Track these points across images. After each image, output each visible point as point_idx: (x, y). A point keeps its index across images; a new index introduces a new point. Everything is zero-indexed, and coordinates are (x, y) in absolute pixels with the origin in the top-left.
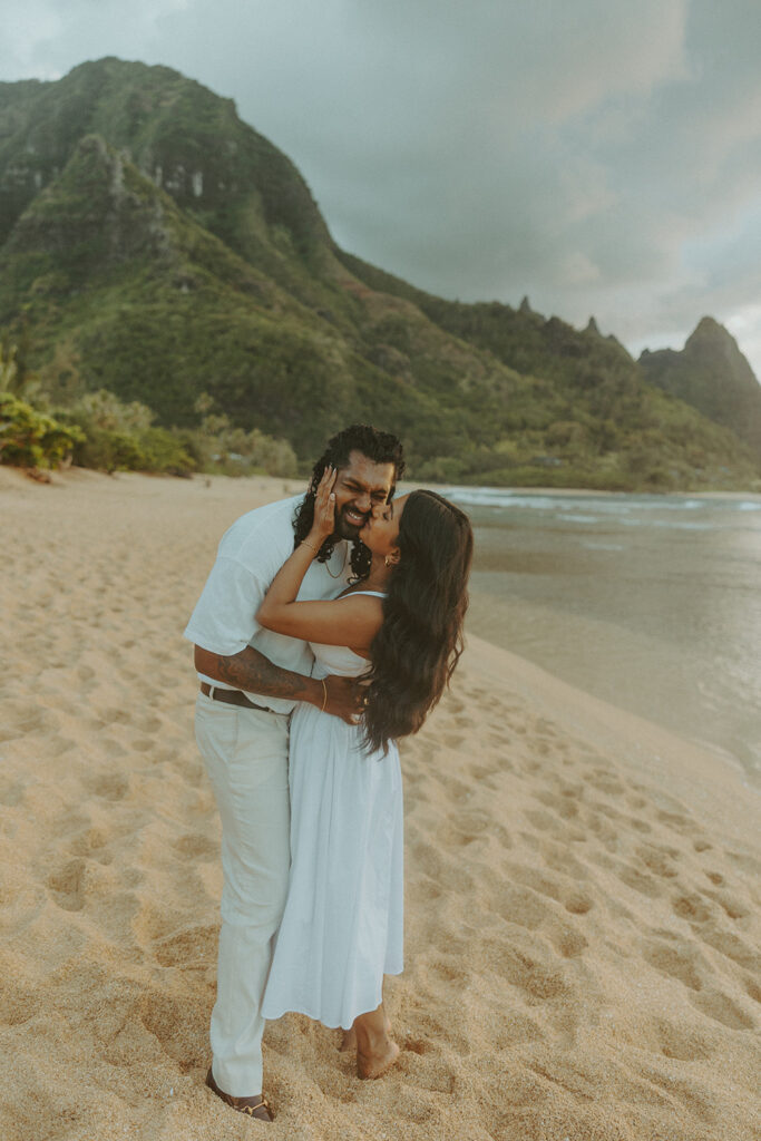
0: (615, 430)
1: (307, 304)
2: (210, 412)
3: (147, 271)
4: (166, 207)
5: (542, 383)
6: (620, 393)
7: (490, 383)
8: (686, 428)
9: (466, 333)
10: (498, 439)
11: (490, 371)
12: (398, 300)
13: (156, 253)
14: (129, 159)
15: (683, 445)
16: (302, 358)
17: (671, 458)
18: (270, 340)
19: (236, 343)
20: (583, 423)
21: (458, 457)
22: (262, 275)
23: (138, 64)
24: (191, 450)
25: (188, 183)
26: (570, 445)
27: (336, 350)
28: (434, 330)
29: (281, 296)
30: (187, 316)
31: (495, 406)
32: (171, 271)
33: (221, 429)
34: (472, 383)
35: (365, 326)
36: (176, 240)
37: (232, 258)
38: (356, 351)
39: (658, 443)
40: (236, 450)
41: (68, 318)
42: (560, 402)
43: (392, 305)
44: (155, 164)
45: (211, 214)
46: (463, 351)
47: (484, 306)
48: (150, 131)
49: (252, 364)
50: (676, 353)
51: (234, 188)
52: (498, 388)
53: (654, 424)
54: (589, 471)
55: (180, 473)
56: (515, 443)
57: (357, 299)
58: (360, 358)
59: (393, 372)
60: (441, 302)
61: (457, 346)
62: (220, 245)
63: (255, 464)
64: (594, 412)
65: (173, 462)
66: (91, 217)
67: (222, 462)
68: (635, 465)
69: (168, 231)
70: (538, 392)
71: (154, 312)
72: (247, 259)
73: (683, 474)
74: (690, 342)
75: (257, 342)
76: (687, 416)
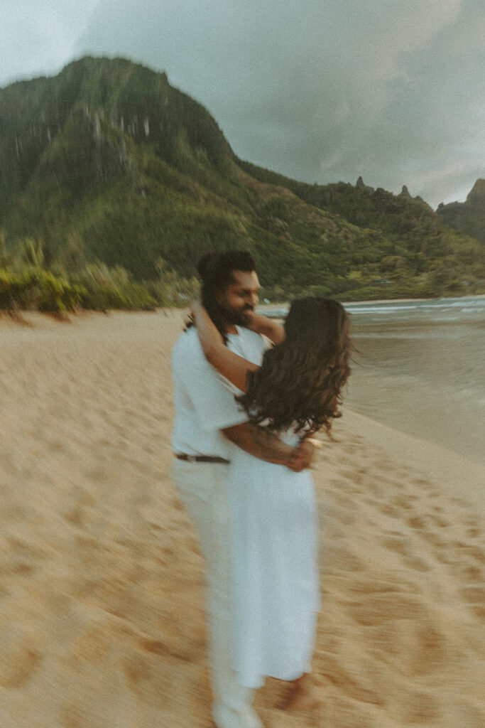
0: (425, 258)
1: (220, 195)
2: (165, 269)
4: (129, 144)
5: (374, 231)
6: (426, 234)
7: (340, 235)
8: (471, 253)
9: (323, 204)
10: (349, 270)
11: (340, 227)
12: (278, 188)
13: (124, 173)
14: (103, 116)
15: (471, 264)
16: (219, 229)
17: (463, 273)
18: (199, 220)
19: (178, 224)
20: (404, 256)
21: (324, 284)
22: (190, 180)
24: (154, 294)
25: (141, 127)
26: (396, 270)
27: (241, 223)
28: (303, 205)
29: (204, 192)
30: (146, 211)
31: (344, 249)
32: (134, 183)
33: (173, 279)
34: (329, 236)
35: (258, 206)
36: (136, 164)
37: (171, 171)
38: (253, 221)
39: (454, 264)
40: (183, 292)
42: (388, 243)
43: (274, 191)
44: (119, 117)
45: (157, 145)
46: (321, 216)
47: (333, 185)
48: (115, 97)
49: (189, 237)
50: (462, 204)
51: (169, 127)
52: (346, 238)
53: (451, 252)
54: (410, 286)
55: (149, 308)
56: (360, 272)
57: (251, 189)
58: (256, 226)
59: (278, 234)
60: (306, 186)
61: (317, 213)
62: (164, 164)
64: (410, 248)
65: (144, 303)
67: (174, 299)
68: (440, 280)
69: (130, 158)
70: (373, 238)
71: (125, 211)
72: (181, 171)
73: (472, 283)
74: (470, 196)
75: (191, 222)
76: (472, 244)
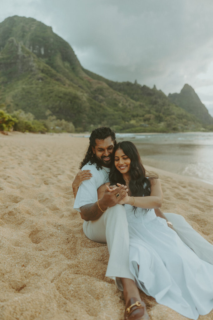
0: (163, 116)
1: (75, 84)
2: (50, 115)
3: (29, 76)
4: (34, 58)
5: (142, 104)
6: (163, 106)
7: (127, 104)
8: (182, 115)
9: (120, 90)
10: (130, 120)
11: (127, 101)
12: (101, 82)
13: (32, 71)
14: (22, 44)
15: (182, 119)
16: (74, 99)
17: (178, 123)
18: (65, 94)
19: (56, 95)
20: (154, 114)
21: (119, 125)
22: (62, 76)
23: (24, 17)
24: (45, 126)
25: (40, 51)
26: (151, 121)
27: (84, 97)
28: (111, 90)
29: (68, 82)
30: (41, 88)
31: (129, 110)
32: (36, 76)
33: (54, 120)
34: (122, 105)
35: (92, 90)
36: (37, 67)
37: (54, 71)
38: (90, 96)
40: (57, 126)
41: (8, 90)
42: (147, 109)
43: (99, 83)
44: (30, 46)
45: (47, 59)
46: (119, 96)
47: (125, 83)
48: (28, 36)
49: (61, 101)
50: (178, 94)
51: (53, 52)
52: (130, 105)
53: (173, 114)
54: (156, 128)
55: (42, 132)
56: (135, 121)
57: (89, 82)
58: (91, 98)
59: (100, 102)
60: (112, 82)
61: (118, 94)
62: (50, 68)
63: (63, 129)
64: (157, 111)
65: (41, 129)
66: (13, 61)
67: (54, 129)
68: (169, 125)
69: (35, 64)
70: (141, 106)
71: (32, 88)
72: (58, 72)
73: (182, 127)
74: (182, 91)
75: (61, 95)
76: (182, 111)
